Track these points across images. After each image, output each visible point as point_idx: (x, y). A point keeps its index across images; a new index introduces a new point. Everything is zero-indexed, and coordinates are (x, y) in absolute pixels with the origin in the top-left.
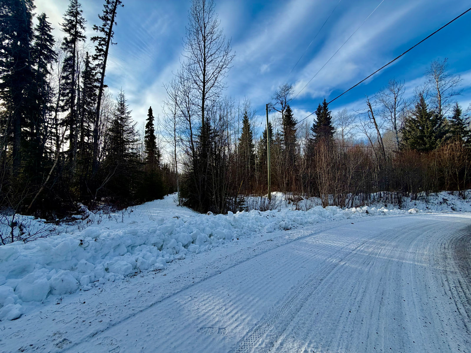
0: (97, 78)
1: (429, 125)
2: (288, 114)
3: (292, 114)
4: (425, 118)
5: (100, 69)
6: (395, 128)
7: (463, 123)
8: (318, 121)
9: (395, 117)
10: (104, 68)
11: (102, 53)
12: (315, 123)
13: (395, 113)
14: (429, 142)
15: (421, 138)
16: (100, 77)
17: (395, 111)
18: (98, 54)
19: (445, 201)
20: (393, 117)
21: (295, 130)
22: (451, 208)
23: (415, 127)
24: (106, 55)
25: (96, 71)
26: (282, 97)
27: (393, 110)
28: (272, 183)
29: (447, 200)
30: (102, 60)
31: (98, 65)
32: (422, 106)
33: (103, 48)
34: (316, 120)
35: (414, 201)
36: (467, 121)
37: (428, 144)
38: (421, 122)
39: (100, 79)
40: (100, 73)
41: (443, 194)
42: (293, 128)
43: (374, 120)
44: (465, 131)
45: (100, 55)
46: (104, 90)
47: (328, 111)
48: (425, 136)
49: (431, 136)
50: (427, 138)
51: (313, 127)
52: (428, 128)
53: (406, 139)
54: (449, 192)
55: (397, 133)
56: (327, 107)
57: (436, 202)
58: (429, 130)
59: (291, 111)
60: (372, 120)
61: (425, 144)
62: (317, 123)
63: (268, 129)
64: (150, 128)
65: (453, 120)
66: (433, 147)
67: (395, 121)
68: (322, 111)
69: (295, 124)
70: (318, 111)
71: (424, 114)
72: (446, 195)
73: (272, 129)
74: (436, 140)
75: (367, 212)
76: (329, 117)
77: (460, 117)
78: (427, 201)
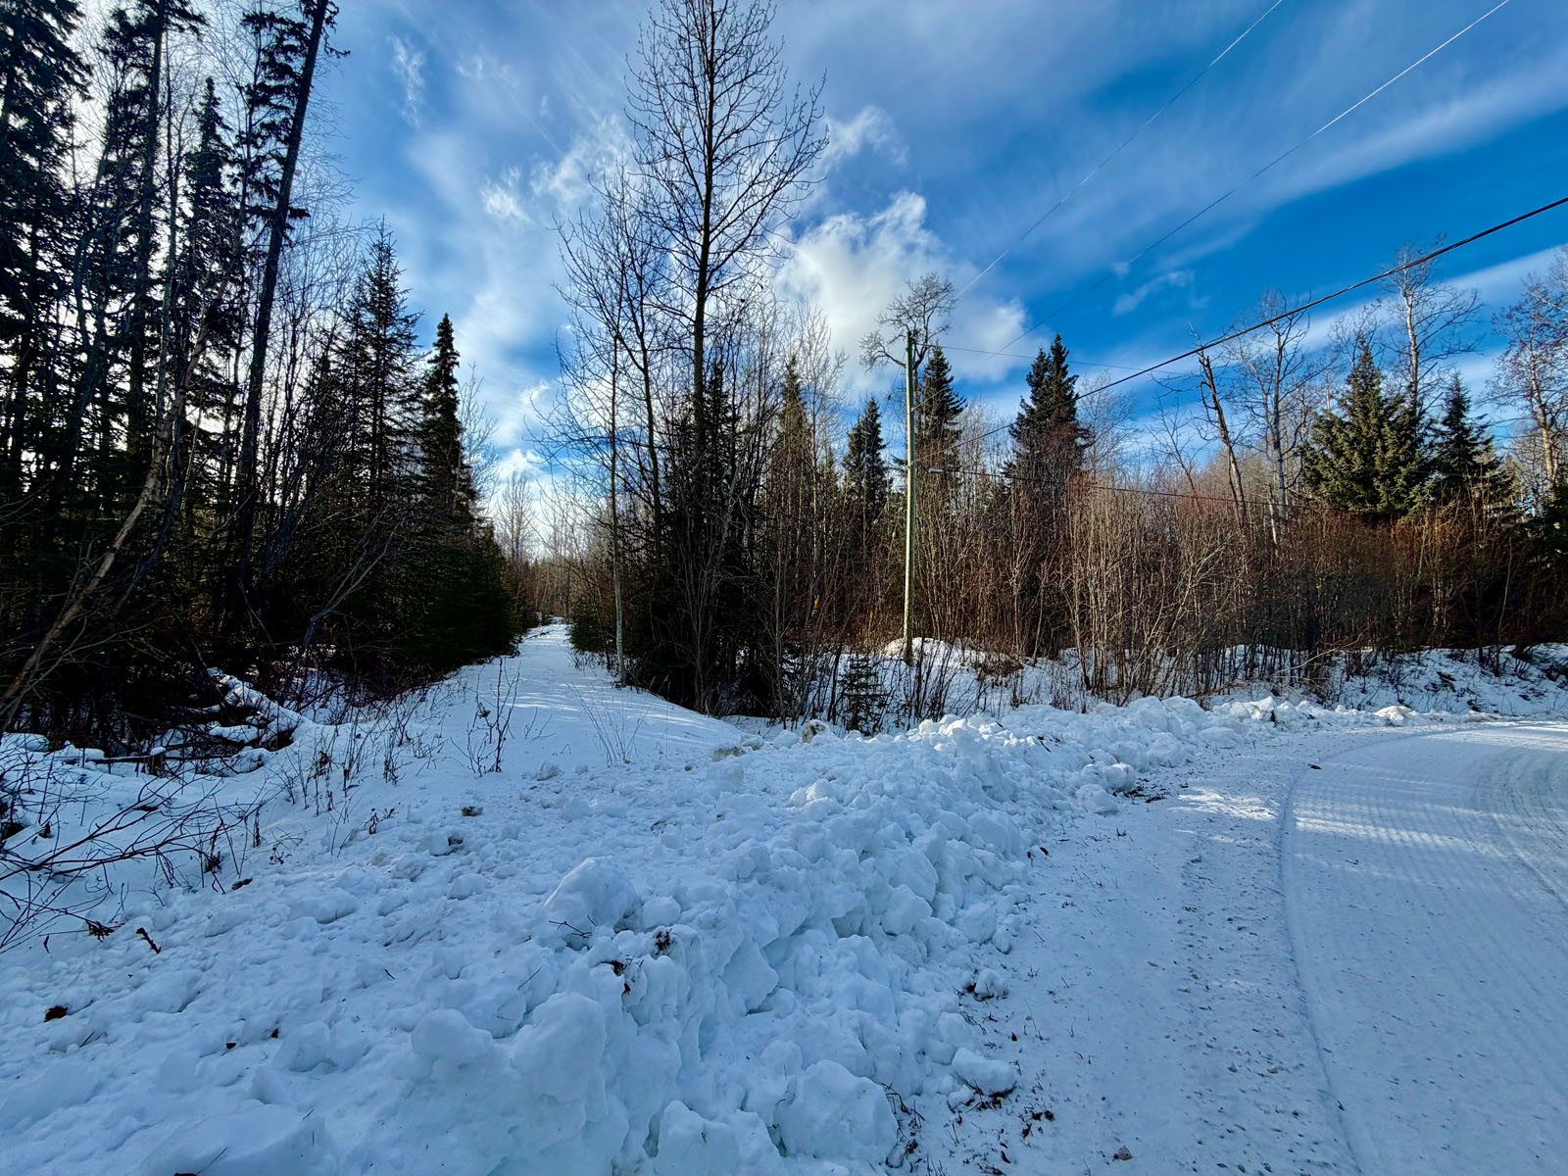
0: (266, 177)
1: (1390, 441)
2: (938, 375)
3: (948, 376)
4: (1376, 415)
5: (279, 145)
6: (1277, 445)
7: (1474, 439)
8: (1034, 407)
9: (1276, 407)
10: (293, 141)
11: (289, 81)
12: (1024, 413)
13: (1277, 396)
14: (1388, 492)
15: (1365, 479)
16: (279, 176)
17: (1277, 388)
18: (272, 83)
19: (1446, 680)
20: (1271, 409)
21: (957, 434)
22: (1470, 703)
23: (1346, 444)
24: (302, 89)
25: (262, 152)
26: (915, 319)
27: (1273, 386)
28: (918, 608)
29: (1449, 677)
30: (286, 109)
31: (271, 127)
32: (1365, 379)
33: (290, 64)
34: (1029, 402)
35: (1358, 681)
36: (1485, 436)
37: (1384, 498)
38: (1365, 429)
39: (276, 182)
40: (280, 159)
41: (1436, 660)
42: (951, 424)
43: (1220, 413)
44: (1477, 466)
45: (279, 90)
46: (292, 229)
47: (1068, 376)
48: (1376, 474)
49: (1393, 474)
50: (1382, 480)
51: (1015, 426)
52: (1385, 449)
53: (1316, 480)
54: (1447, 651)
55: (1281, 461)
56: (1063, 359)
57: (1423, 681)
58: (1390, 454)
59: (946, 366)
60: (1214, 414)
61: (1375, 499)
62: (1032, 411)
63: (866, 423)
64: (443, 391)
65: (1445, 429)
66: (1399, 510)
67: (1276, 421)
68: (1047, 373)
69: (957, 411)
70: (1037, 375)
71: (1372, 405)
72: (1445, 661)
73: (878, 422)
74: (1407, 489)
75: (1273, 718)
76: (1071, 395)
77: (1463, 420)
78: (1395, 681)
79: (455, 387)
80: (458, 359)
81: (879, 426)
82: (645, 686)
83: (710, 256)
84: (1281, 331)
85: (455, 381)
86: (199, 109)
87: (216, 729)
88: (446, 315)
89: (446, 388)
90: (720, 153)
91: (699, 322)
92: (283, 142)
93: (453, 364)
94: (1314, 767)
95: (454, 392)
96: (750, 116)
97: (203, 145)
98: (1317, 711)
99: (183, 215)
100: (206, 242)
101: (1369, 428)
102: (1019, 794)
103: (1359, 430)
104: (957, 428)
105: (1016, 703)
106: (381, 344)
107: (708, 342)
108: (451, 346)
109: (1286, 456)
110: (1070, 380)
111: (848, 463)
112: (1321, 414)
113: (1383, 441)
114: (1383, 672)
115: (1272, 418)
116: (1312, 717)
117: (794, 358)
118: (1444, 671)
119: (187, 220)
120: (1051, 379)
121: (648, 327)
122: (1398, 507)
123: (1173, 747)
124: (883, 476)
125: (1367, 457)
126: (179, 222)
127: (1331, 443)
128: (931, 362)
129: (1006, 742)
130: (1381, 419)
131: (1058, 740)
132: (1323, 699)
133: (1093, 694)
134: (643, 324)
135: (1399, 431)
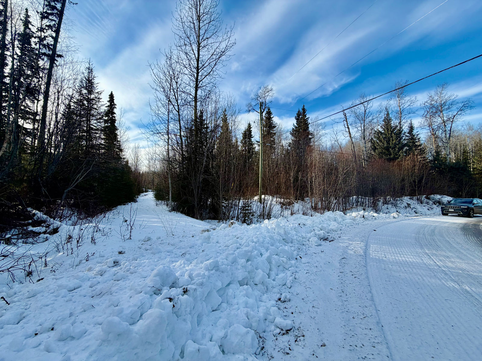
0: (48, 43)
1: (394, 138)
2: (269, 116)
3: (272, 116)
4: (390, 131)
5: (52, 32)
6: (364, 139)
7: (415, 138)
8: (297, 126)
9: (364, 128)
10: (57, 32)
11: (55, 11)
12: (294, 128)
13: (364, 125)
14: (394, 152)
15: (387, 149)
16: (52, 43)
17: (364, 122)
18: (50, 12)
19: (409, 205)
20: (363, 128)
21: (275, 134)
22: (415, 211)
23: (382, 139)
24: (60, 15)
25: (46, 35)
26: (262, 99)
27: (363, 122)
28: (263, 186)
29: (409, 204)
30: (55, 21)
31: (49, 27)
32: (387, 121)
33: (56, 6)
34: (296, 125)
35: (386, 206)
36: (419, 137)
37: (393, 154)
38: (387, 134)
39: (51, 45)
40: (52, 37)
41: (406, 199)
42: (273, 131)
43: (349, 129)
44: (416, 145)
45: (52, 14)
46: (57, 61)
47: (307, 117)
48: (390, 147)
49: (395, 147)
50: (392, 149)
51: (292, 132)
52: (393, 140)
53: (375, 149)
54: (409, 197)
55: (365, 143)
56: (305, 112)
57: (403, 206)
58: (394, 142)
59: (271, 113)
60: (347, 130)
61: (390, 155)
62: (296, 127)
63: (247, 130)
64: (111, 116)
65: (408, 135)
66: (397, 158)
67: (364, 132)
68: (301, 116)
69: (275, 127)
70: (298, 116)
71: (389, 128)
72: (408, 200)
73: (251, 130)
74: (399, 151)
75: (363, 217)
76: (308, 123)
77: (413, 133)
78: (396, 206)
79: (115, 115)
80: (116, 106)
81: (251, 131)
82: (179, 211)
83: (199, 77)
84: (365, 106)
85: (115, 113)
86: (23, 18)
87: (30, 228)
88: (112, 92)
89: (112, 116)
90: (202, 45)
91: (196, 97)
92: (54, 32)
93: (114, 108)
94: (375, 230)
95: (114, 117)
96: (212, 34)
97: (24, 31)
98: (375, 215)
99: (17, 54)
100: (25, 64)
101: (389, 134)
102: (293, 241)
103: (386, 135)
104: (274, 132)
105: (292, 214)
106: (89, 100)
107: (198, 104)
108: (113, 102)
109: (366, 142)
110: (307, 118)
111: (242, 142)
112: (376, 130)
113: (392, 138)
114: (392, 203)
115: (363, 131)
116: (374, 216)
117: (225, 110)
118: (409, 203)
119: (18, 56)
120: (302, 118)
121: (179, 98)
122: (396, 157)
123: (337, 226)
124: (253, 146)
125: (388, 143)
126: (15, 56)
127: (379, 138)
128: (267, 112)
129: (289, 226)
130: (392, 132)
131: (304, 225)
132: (377, 211)
133: (314, 211)
134: (178, 97)
135: (396, 135)
